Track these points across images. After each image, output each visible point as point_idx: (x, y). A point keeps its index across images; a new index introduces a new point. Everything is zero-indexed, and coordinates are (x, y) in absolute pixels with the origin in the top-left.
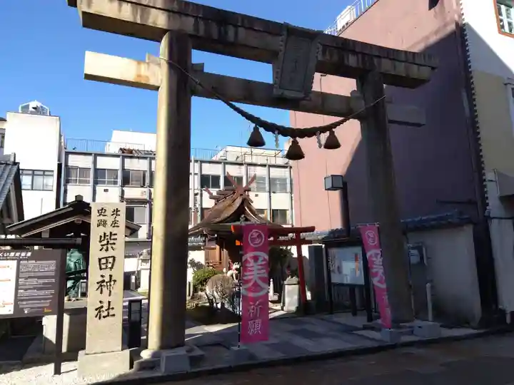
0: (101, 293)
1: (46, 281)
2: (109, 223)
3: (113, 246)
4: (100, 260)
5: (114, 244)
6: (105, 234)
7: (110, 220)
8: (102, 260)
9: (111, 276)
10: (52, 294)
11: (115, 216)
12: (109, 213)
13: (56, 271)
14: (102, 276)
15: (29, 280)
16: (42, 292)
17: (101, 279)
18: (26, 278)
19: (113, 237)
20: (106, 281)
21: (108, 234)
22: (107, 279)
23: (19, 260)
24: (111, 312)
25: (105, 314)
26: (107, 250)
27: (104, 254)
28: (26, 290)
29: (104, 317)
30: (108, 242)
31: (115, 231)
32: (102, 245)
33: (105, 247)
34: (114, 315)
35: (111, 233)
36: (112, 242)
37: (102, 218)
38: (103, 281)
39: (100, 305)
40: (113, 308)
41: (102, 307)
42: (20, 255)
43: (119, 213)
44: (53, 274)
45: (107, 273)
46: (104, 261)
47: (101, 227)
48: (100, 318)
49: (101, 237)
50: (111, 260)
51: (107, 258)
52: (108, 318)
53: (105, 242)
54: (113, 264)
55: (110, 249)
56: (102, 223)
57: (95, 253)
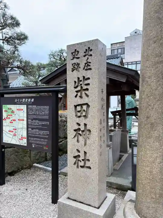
0: (78, 141)
1: (44, 123)
2: (82, 66)
3: (87, 92)
4: (76, 106)
5: (87, 89)
6: (79, 78)
7: (82, 62)
8: (78, 107)
9: (85, 125)
10: (47, 135)
11: (87, 56)
12: (81, 54)
14: (79, 124)
15: (34, 121)
16: (42, 132)
17: (77, 127)
18: (32, 120)
19: (86, 82)
20: (82, 129)
21: (81, 79)
22: (82, 127)
23: (28, 105)
24: (88, 164)
25: (82, 164)
26: (81, 97)
27: (80, 101)
28: (32, 129)
29: (82, 167)
30: (82, 87)
31: (88, 74)
32: (77, 92)
33: (79, 94)
34: (90, 168)
35: (84, 77)
36: (85, 87)
37: (75, 61)
38: (79, 129)
39: (77, 154)
40: (88, 160)
41: (79, 156)
42: (28, 101)
43: (91, 53)
44: (47, 117)
45: (82, 121)
46: (79, 108)
47: (75, 71)
48: (78, 167)
49: (75, 82)
50: (85, 107)
51: (81, 105)
52: (85, 169)
53: (79, 88)
54: (86, 112)
55: (84, 95)
56: (76, 67)
57: (72, 99)
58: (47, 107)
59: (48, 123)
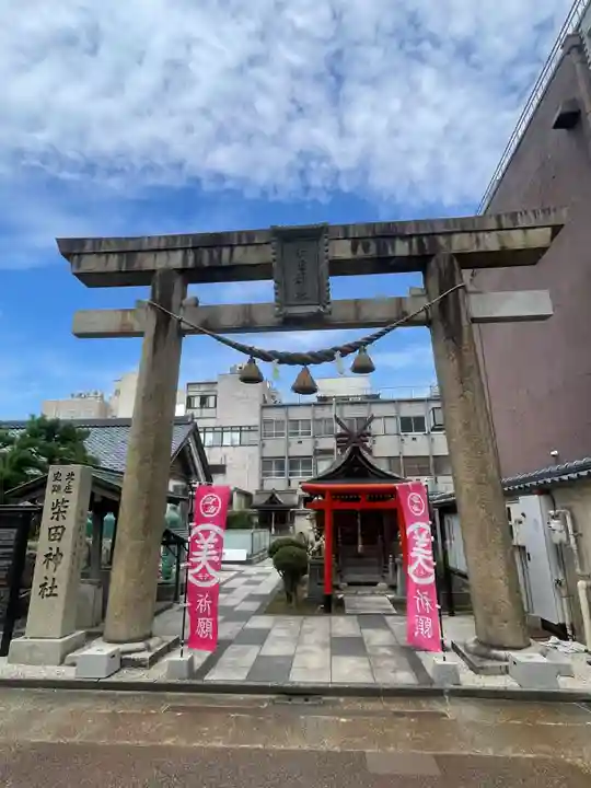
0: (47, 567)
2: (63, 488)
3: (64, 514)
4: (50, 529)
5: (65, 512)
6: (57, 500)
7: (64, 484)
9: (58, 549)
10: (8, 565)
11: (69, 480)
12: (64, 477)
13: (16, 540)
14: (51, 549)
17: (48, 552)
19: (66, 504)
20: (53, 554)
21: (60, 501)
22: (54, 552)
24: (54, 592)
25: (48, 592)
26: (57, 519)
27: (55, 523)
29: (47, 596)
30: (59, 509)
31: (67, 497)
32: (54, 513)
33: (56, 516)
34: (55, 595)
35: (63, 499)
36: (62, 509)
37: (56, 482)
38: (50, 554)
39: (44, 581)
40: (56, 587)
41: (46, 584)
43: (74, 477)
44: (11, 543)
45: (55, 544)
46: (53, 531)
47: (55, 493)
48: (43, 597)
49: (54, 504)
50: (60, 530)
51: (57, 528)
52: (51, 598)
53: (56, 510)
54: (61, 534)
55: (61, 518)
56: (56, 489)
57: (47, 521)
58: (15, 531)
59: (11, 550)
